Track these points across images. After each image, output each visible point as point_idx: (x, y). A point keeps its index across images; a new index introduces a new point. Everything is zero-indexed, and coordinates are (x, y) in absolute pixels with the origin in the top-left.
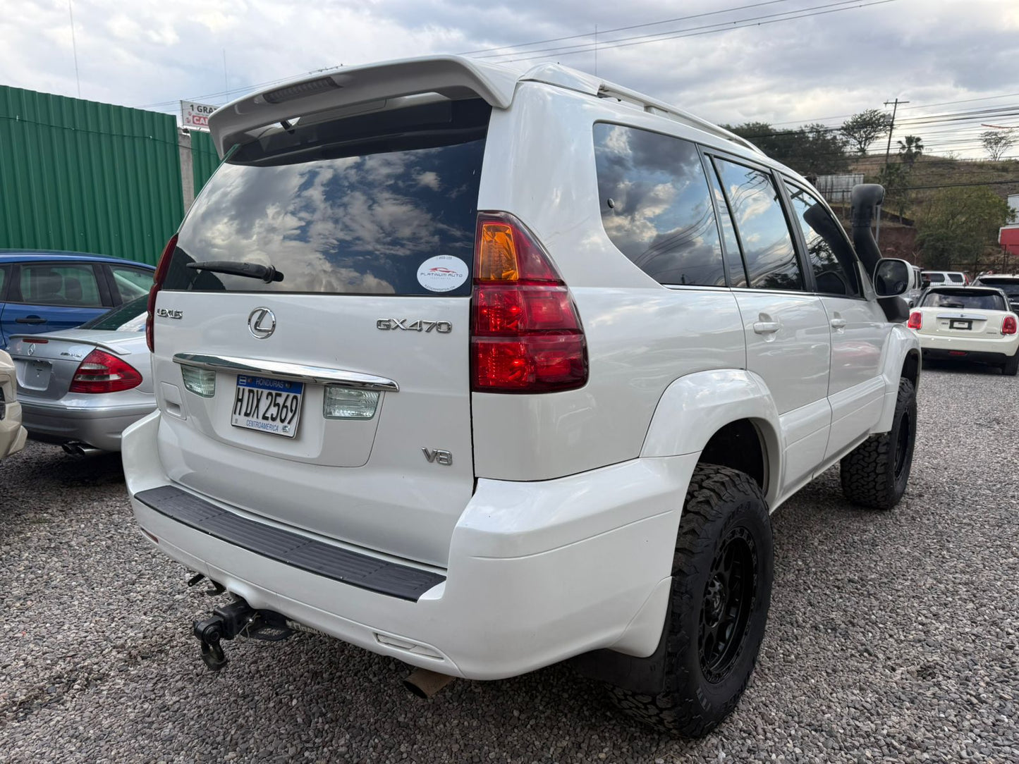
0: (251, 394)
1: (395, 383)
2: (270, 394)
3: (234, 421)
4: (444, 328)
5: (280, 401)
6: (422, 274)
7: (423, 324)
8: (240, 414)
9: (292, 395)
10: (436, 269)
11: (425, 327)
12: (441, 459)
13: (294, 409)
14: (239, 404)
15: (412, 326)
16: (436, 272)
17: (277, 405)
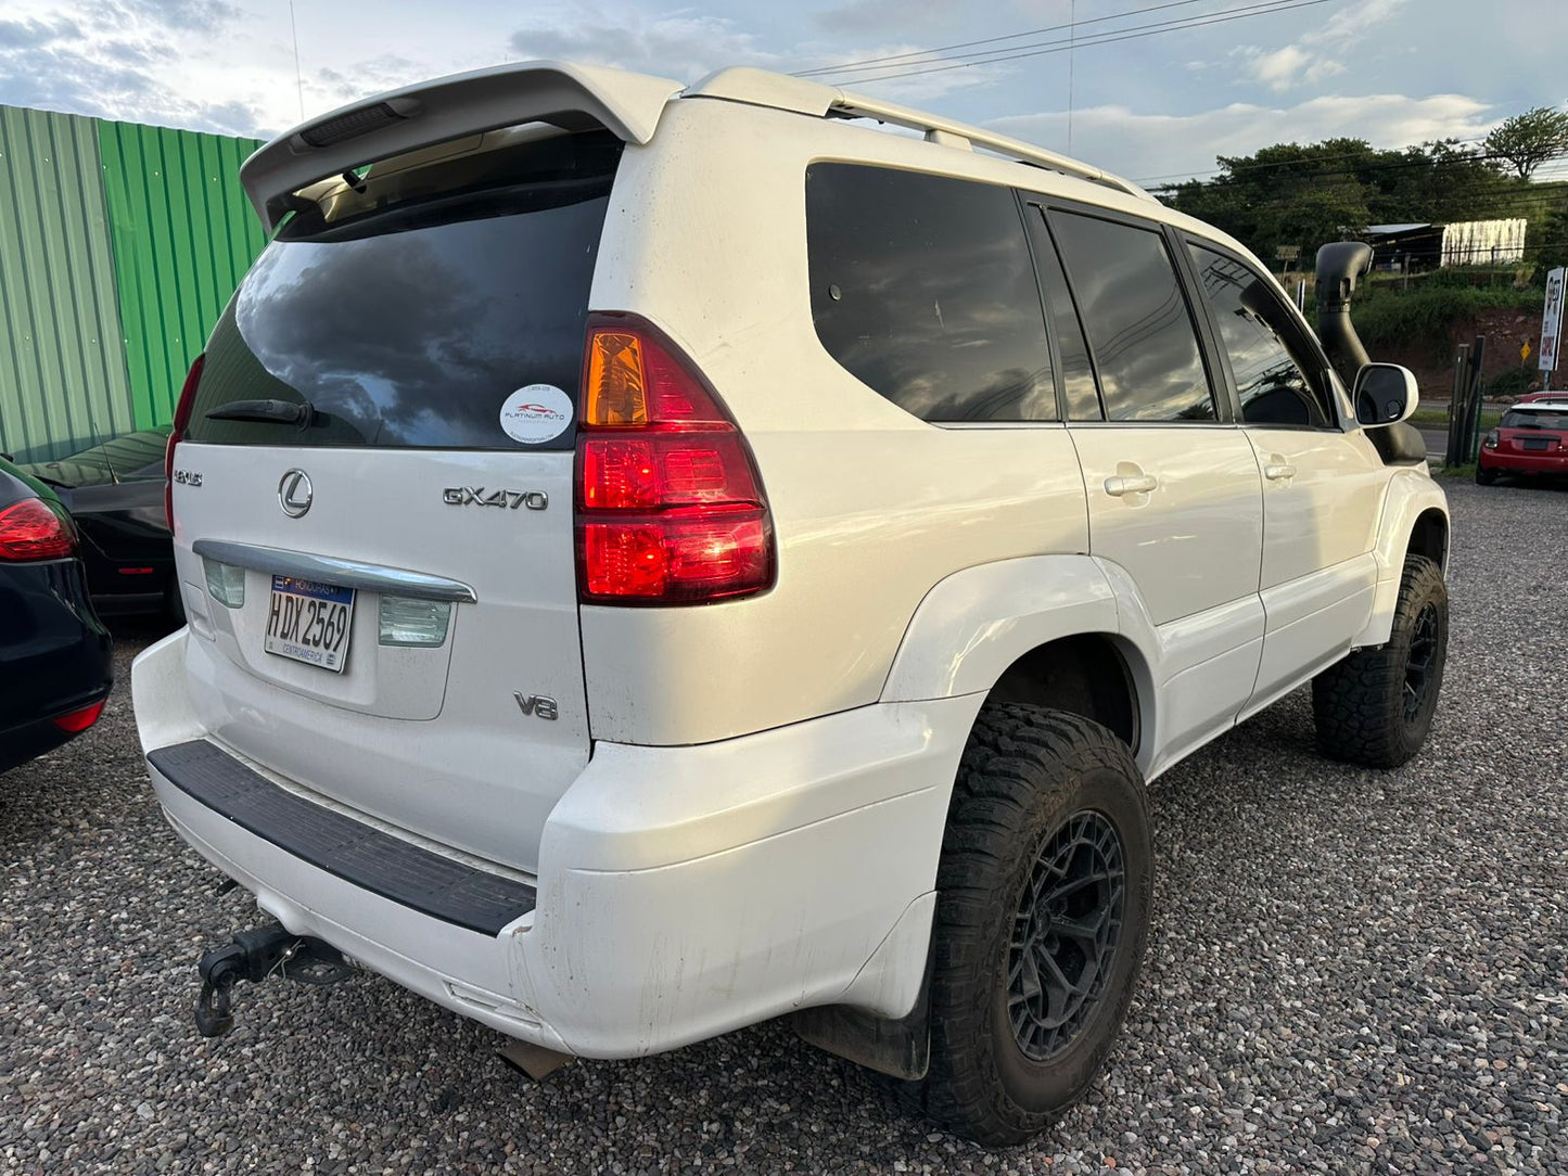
0: (290, 604)
1: (470, 589)
2: (312, 604)
3: (268, 645)
4: (537, 502)
5: (325, 614)
6: (507, 414)
7: (507, 496)
8: (275, 635)
9: (339, 605)
10: (526, 407)
11: (510, 500)
12: (541, 710)
13: (341, 627)
14: (275, 618)
15: (492, 499)
16: (528, 412)
17: (321, 621)
